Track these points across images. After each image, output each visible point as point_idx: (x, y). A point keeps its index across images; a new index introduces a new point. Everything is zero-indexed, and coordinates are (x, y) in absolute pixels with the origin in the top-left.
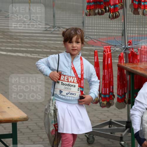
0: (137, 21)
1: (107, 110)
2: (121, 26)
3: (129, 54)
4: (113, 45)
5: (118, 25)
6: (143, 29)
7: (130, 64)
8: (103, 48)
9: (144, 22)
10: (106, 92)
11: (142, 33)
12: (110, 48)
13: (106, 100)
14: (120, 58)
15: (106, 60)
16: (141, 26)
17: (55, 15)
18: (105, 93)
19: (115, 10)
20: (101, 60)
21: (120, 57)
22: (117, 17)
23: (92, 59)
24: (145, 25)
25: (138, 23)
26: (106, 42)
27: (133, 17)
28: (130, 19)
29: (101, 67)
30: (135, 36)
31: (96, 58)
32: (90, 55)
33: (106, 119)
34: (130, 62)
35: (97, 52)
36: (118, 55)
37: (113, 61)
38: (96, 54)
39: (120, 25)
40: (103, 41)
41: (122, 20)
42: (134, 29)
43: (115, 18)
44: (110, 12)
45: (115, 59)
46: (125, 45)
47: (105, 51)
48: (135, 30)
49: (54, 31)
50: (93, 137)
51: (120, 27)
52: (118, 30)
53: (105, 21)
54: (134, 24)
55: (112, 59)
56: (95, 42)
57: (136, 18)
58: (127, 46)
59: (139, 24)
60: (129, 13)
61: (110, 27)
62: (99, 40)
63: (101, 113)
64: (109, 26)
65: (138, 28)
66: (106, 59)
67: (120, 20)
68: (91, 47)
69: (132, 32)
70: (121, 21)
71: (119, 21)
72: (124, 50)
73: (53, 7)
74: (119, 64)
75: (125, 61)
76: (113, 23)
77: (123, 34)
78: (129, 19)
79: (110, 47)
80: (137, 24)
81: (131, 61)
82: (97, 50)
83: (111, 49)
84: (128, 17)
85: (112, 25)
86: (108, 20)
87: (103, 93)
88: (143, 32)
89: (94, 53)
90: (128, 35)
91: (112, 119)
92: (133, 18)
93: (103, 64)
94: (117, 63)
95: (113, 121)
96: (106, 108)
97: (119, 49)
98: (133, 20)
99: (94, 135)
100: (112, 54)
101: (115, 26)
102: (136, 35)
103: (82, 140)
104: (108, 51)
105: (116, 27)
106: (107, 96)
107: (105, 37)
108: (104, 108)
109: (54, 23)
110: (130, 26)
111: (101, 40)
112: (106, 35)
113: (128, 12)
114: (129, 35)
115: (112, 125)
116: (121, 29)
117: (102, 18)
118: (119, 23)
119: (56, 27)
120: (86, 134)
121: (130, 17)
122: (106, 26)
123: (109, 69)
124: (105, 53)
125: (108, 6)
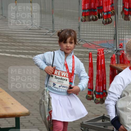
0: (127, 27)
1: (101, 106)
3: (120, 55)
4: (106, 48)
5: (111, 30)
7: (121, 64)
8: (97, 50)
10: (100, 90)
12: (103, 50)
13: (100, 97)
14: (112, 59)
17: (54, 21)
19: (108, 16)
20: (95, 61)
21: (112, 58)
22: (109, 22)
23: (87, 60)
25: (128, 28)
26: (100, 45)
27: (124, 22)
28: (121, 25)
29: (95, 67)
31: (90, 60)
32: (85, 57)
33: (99, 114)
34: (121, 63)
35: (91, 54)
36: (110, 57)
37: (105, 62)
38: (90, 56)
39: (112, 30)
40: (96, 44)
42: (125, 33)
43: (108, 24)
44: (104, 18)
45: (108, 60)
46: (117, 48)
47: (98, 53)
48: (126, 35)
49: (53, 35)
50: (88, 130)
51: (112, 32)
52: (110, 34)
53: (99, 26)
54: (125, 28)
55: (105, 60)
56: (90, 45)
57: (126, 24)
58: (118, 49)
59: (129, 29)
60: (120, 19)
61: (103, 32)
62: (93, 43)
63: (95, 109)
64: (102, 30)
65: (128, 32)
66: (100, 60)
68: (86, 49)
69: (123, 36)
70: (113, 26)
72: (116, 52)
73: (53, 14)
74: (111, 64)
75: (116, 62)
76: (106, 28)
77: (115, 38)
78: (120, 24)
79: (103, 49)
80: (127, 28)
81: (122, 62)
82: (91, 52)
84: (119, 23)
85: (105, 29)
86: (102, 25)
87: (97, 90)
89: (88, 55)
90: (120, 39)
91: (105, 114)
92: (124, 24)
93: (97, 65)
95: (105, 116)
96: (100, 104)
97: (111, 51)
98: (124, 26)
99: (88, 129)
100: (105, 56)
101: (108, 30)
104: (102, 53)
105: (109, 32)
106: (101, 94)
107: (99, 41)
109: (53, 28)
110: (121, 31)
111: (95, 43)
112: (99, 39)
113: (119, 18)
114: (120, 38)
115: (105, 120)
116: (113, 33)
117: (96, 24)
118: (112, 28)
119: (55, 32)
120: (82, 127)
121: (121, 23)
122: (100, 31)
123: (103, 69)
124: (99, 55)
125: (102, 13)
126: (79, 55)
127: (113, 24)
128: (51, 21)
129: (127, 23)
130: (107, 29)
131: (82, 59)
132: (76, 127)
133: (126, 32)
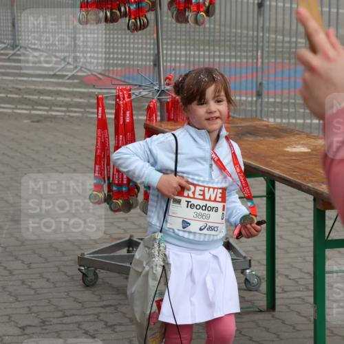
0: (184, 37)
1: (124, 218)
2: (152, 46)
3: (168, 103)
4: (136, 85)
5: (146, 44)
6: (197, 53)
7: (170, 123)
8: (114, 91)
9: (197, 38)
10: (122, 181)
11: (194, 61)
12: (130, 90)
13: (122, 196)
14: (150, 111)
15: (122, 115)
16: (192, 47)
17: (16, 22)
18: (120, 182)
19: (139, 13)
20: (110, 115)
21: (149, 108)
22: (143, 27)
23: (93, 113)
24: (199, 46)
25: (186, 39)
26: (123, 79)
27: (176, 27)
28: (169, 33)
29: (111, 129)
30: (180, 66)
31: (100, 111)
32: (88, 106)
33: (122, 236)
34: (169, 119)
35: (102, 98)
36: (145, 106)
37: (135, 118)
38: (100, 102)
39: (150, 44)
40: (114, 77)
41: (153, 34)
42: (178, 52)
43: (140, 30)
44: (130, 17)
45: (141, 112)
46: (160, 86)
47: (118, 97)
48: (180, 56)
49: (13, 55)
50: (95, 272)
51: (150, 49)
52: (146, 55)
53: (120, 36)
54: (179, 42)
55: (134, 112)
56: (100, 79)
57: (180, 31)
58: (163, 87)
59: (188, 42)
60: (168, 21)
61: (129, 48)
62: (107, 74)
63: (112, 223)
64: (127, 45)
65: (186, 50)
66: (122, 112)
67: (150, 34)
68: (90, 88)
69: (173, 59)
70: (152, 37)
71: (148, 37)
72: (158, 94)
73: (12, 5)
74: (148, 122)
75: (159, 118)
76: (136, 41)
77: (157, 63)
78: (167, 31)
79: (128, 88)
80: (183, 42)
81: (172, 118)
82: (103, 94)
83: (132, 92)
84: (165, 29)
85: (134, 43)
86: (126, 34)
87: (117, 182)
88: (197, 60)
89: (95, 101)
90: (166, 66)
91: (134, 234)
92: (176, 31)
93: (115, 124)
94: (145, 122)
95: (135, 239)
96: (121, 212)
97: (147, 93)
98: (176, 35)
99: (96, 269)
100: (133, 104)
101: (140, 46)
102: (183, 65)
103: (72, 278)
104: (126, 96)
105: (142, 48)
106: (124, 189)
107: (119, 69)
108: (117, 213)
109: (14, 39)
110: (169, 47)
111: (111, 75)
112: (121, 65)
113: (165, 18)
114: (169, 64)
115: (133, 248)
116: (152, 52)
117: (113, 30)
118: (148, 41)
119: (19, 48)
120: (80, 266)
121: (170, 29)
122: (122, 46)
123: (128, 134)
124: (120, 100)
125: (125, 4)
126: (76, 102)
127: (152, 32)
128: (9, 21)
129: (184, 29)
130: (138, 43)
131: (82, 110)
132: (67, 266)
133: (180, 50)
